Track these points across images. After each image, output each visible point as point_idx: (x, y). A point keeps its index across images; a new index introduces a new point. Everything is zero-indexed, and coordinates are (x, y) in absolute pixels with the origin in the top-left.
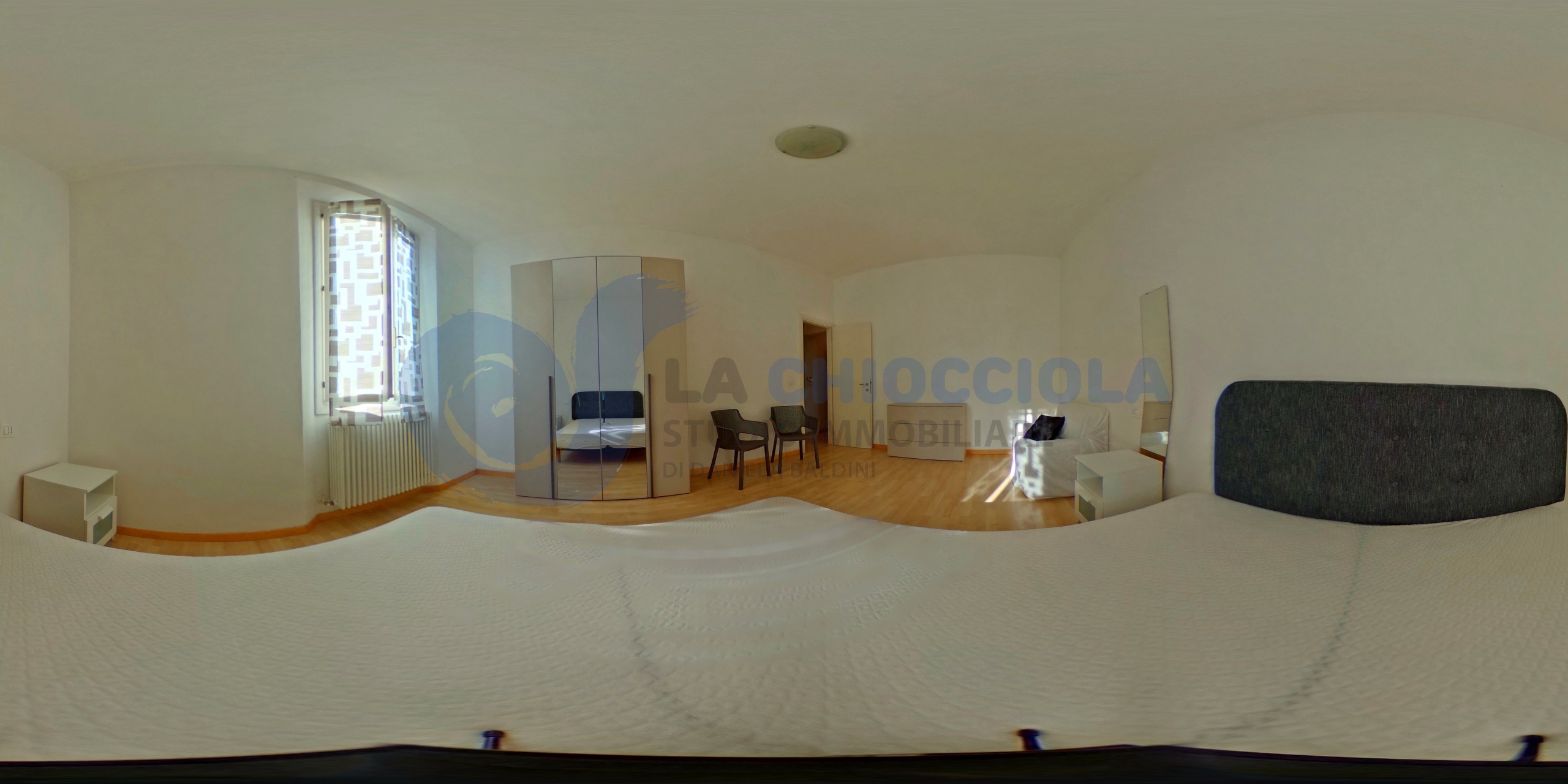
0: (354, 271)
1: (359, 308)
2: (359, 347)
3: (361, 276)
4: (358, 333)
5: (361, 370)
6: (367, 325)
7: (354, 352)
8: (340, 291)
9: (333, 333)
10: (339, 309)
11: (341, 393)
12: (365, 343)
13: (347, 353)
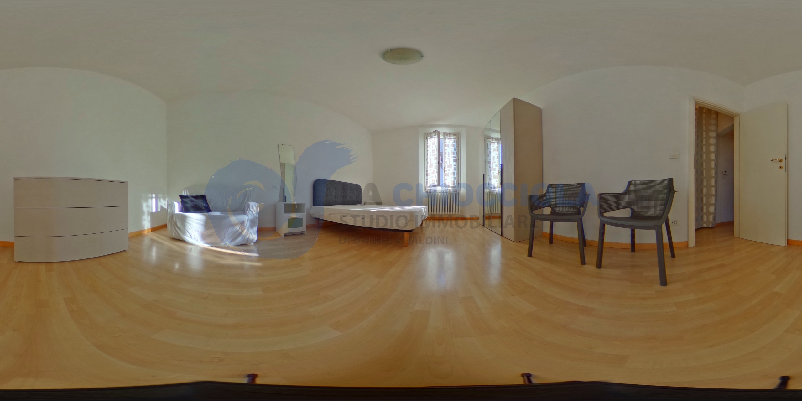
0: (432, 154)
1: (432, 164)
2: (432, 174)
3: (433, 156)
4: (432, 171)
5: (433, 179)
6: (434, 168)
7: (431, 175)
8: (429, 160)
9: (427, 171)
10: (429, 164)
11: (428, 185)
12: (433, 173)
13: (430, 176)
